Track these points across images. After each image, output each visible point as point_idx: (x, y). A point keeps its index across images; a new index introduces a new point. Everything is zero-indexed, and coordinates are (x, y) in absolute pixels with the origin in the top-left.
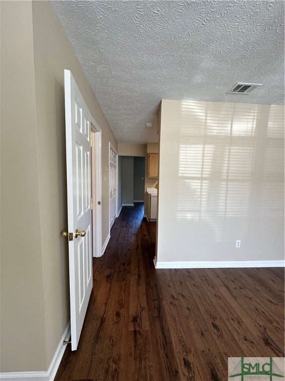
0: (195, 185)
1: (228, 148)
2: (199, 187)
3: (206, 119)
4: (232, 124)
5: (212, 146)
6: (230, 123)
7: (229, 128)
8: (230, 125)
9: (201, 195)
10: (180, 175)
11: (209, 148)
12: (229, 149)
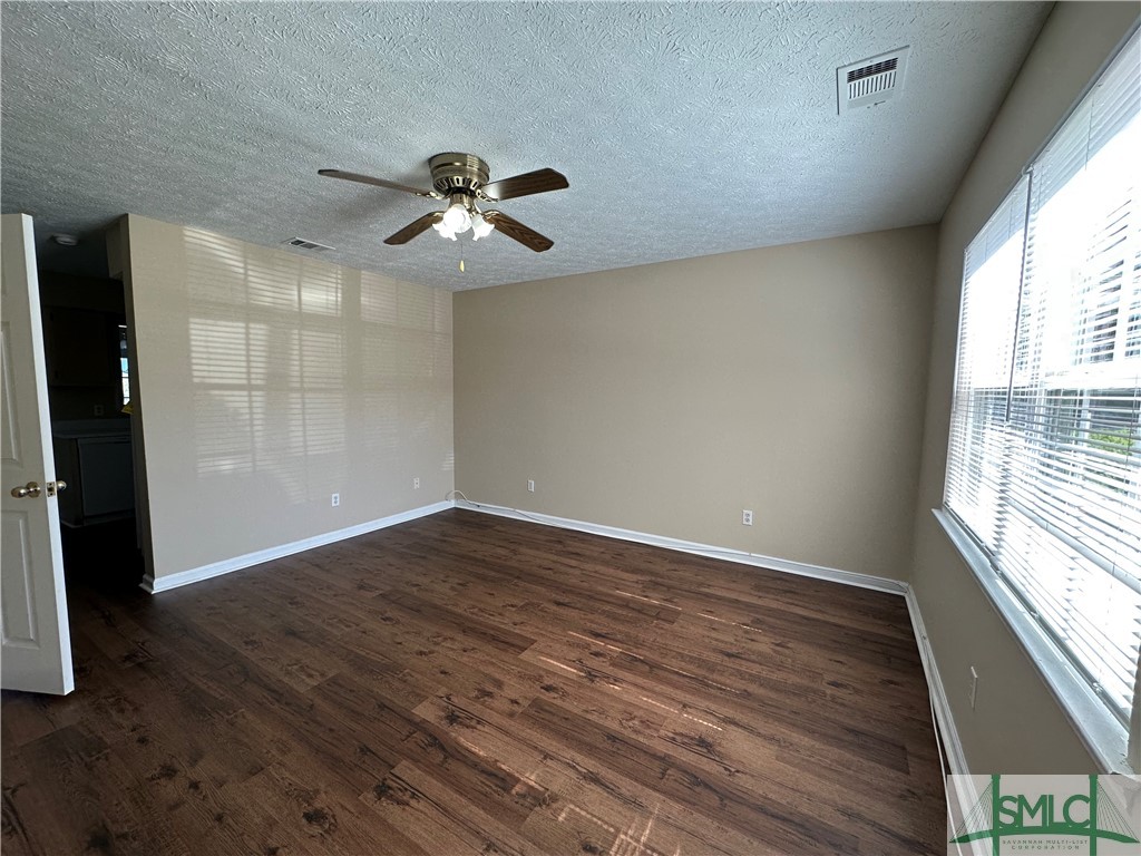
0: (238, 400)
1: (296, 331)
2: (246, 405)
3: (246, 274)
4: (299, 291)
5: (262, 326)
6: (295, 288)
7: (296, 298)
8: (296, 293)
9: (252, 419)
10: (196, 380)
11: (259, 330)
12: (300, 335)
